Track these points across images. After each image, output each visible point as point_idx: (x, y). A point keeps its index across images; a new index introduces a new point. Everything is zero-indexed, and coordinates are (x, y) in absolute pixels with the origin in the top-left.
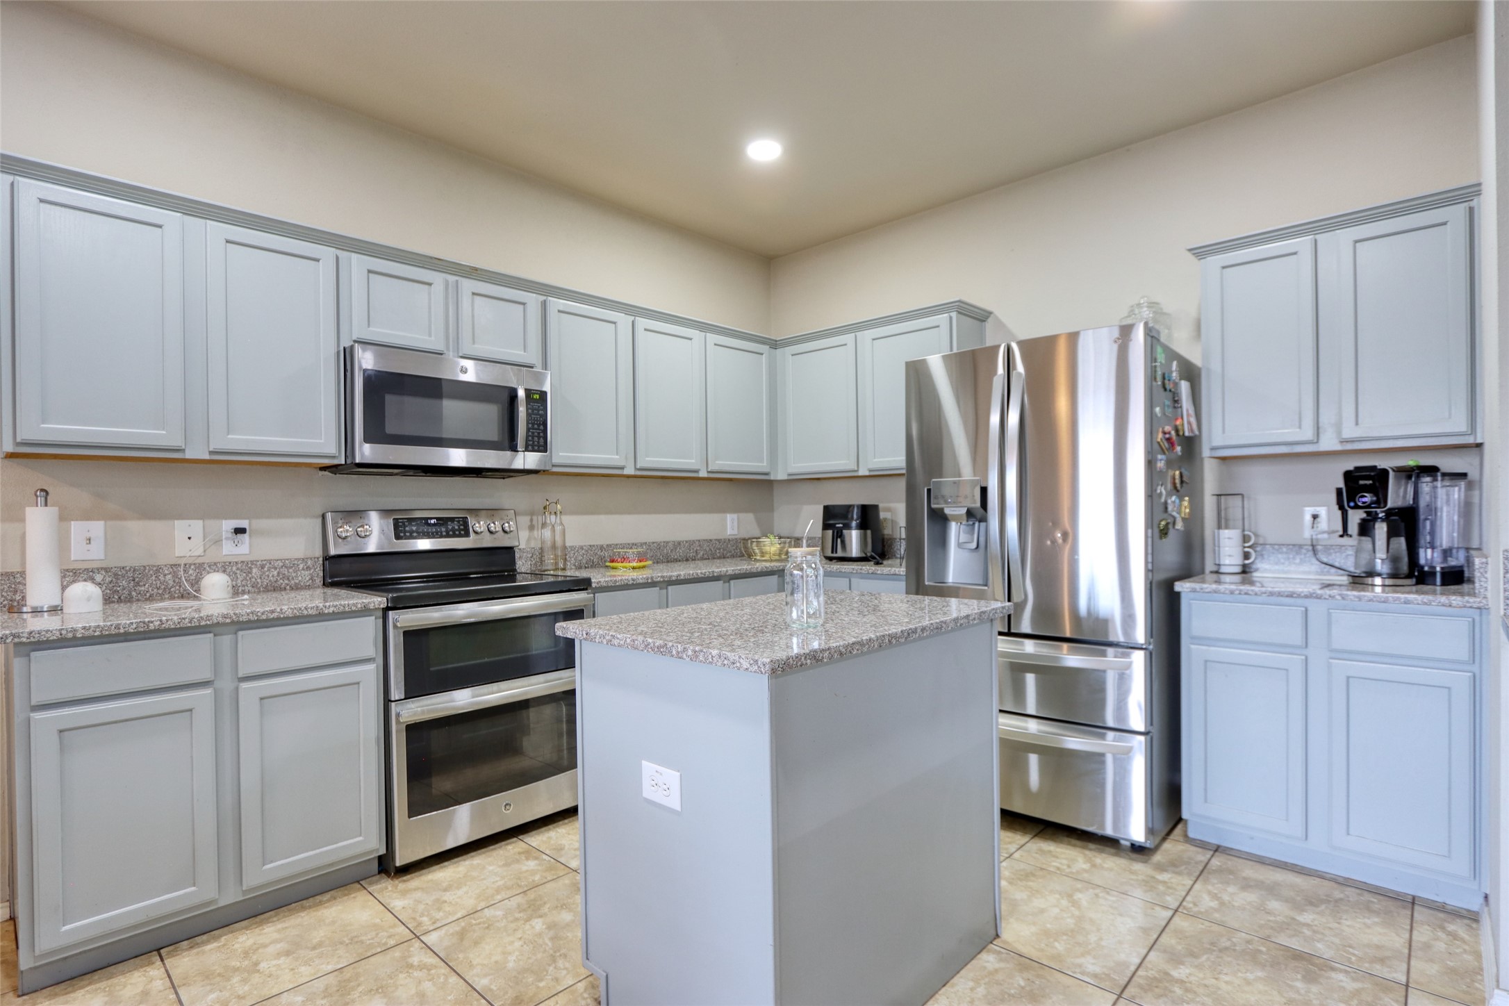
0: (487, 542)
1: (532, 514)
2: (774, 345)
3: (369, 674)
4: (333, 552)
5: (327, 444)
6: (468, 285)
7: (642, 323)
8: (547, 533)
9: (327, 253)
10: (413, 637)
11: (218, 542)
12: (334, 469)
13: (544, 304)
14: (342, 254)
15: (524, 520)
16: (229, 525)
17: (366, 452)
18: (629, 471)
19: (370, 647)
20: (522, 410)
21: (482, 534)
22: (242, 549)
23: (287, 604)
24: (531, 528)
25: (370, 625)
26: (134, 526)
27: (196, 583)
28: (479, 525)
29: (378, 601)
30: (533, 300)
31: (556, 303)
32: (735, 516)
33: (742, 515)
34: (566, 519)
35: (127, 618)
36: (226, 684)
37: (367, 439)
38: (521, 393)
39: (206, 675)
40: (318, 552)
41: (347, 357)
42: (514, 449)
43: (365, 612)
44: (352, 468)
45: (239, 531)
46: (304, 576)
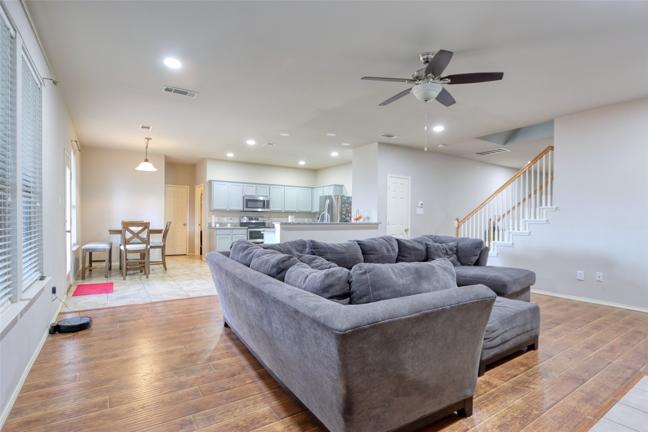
0: (261, 222)
1: (268, 217)
2: (313, 188)
3: (246, 236)
4: (241, 222)
5: (241, 208)
6: (259, 186)
7: (286, 187)
8: (270, 221)
9: (241, 184)
10: (251, 232)
11: (228, 220)
12: (242, 211)
13: (270, 187)
14: (243, 184)
15: (267, 219)
16: (230, 218)
17: (246, 209)
18: (283, 211)
19: (245, 233)
20: (265, 202)
21: (261, 220)
22: (231, 221)
23: (238, 228)
24: (268, 220)
25: (246, 230)
26: (220, 218)
27: (227, 225)
28: (260, 219)
29: (247, 227)
30: (268, 186)
31: (271, 186)
32: (307, 219)
33: (309, 219)
34: (274, 219)
35: (220, 228)
36: (232, 235)
37: (246, 208)
38: (265, 200)
39: (230, 234)
40: (239, 222)
41: (244, 197)
42: (264, 208)
43: (245, 229)
44: (244, 211)
45: (231, 219)
46: (238, 225)
